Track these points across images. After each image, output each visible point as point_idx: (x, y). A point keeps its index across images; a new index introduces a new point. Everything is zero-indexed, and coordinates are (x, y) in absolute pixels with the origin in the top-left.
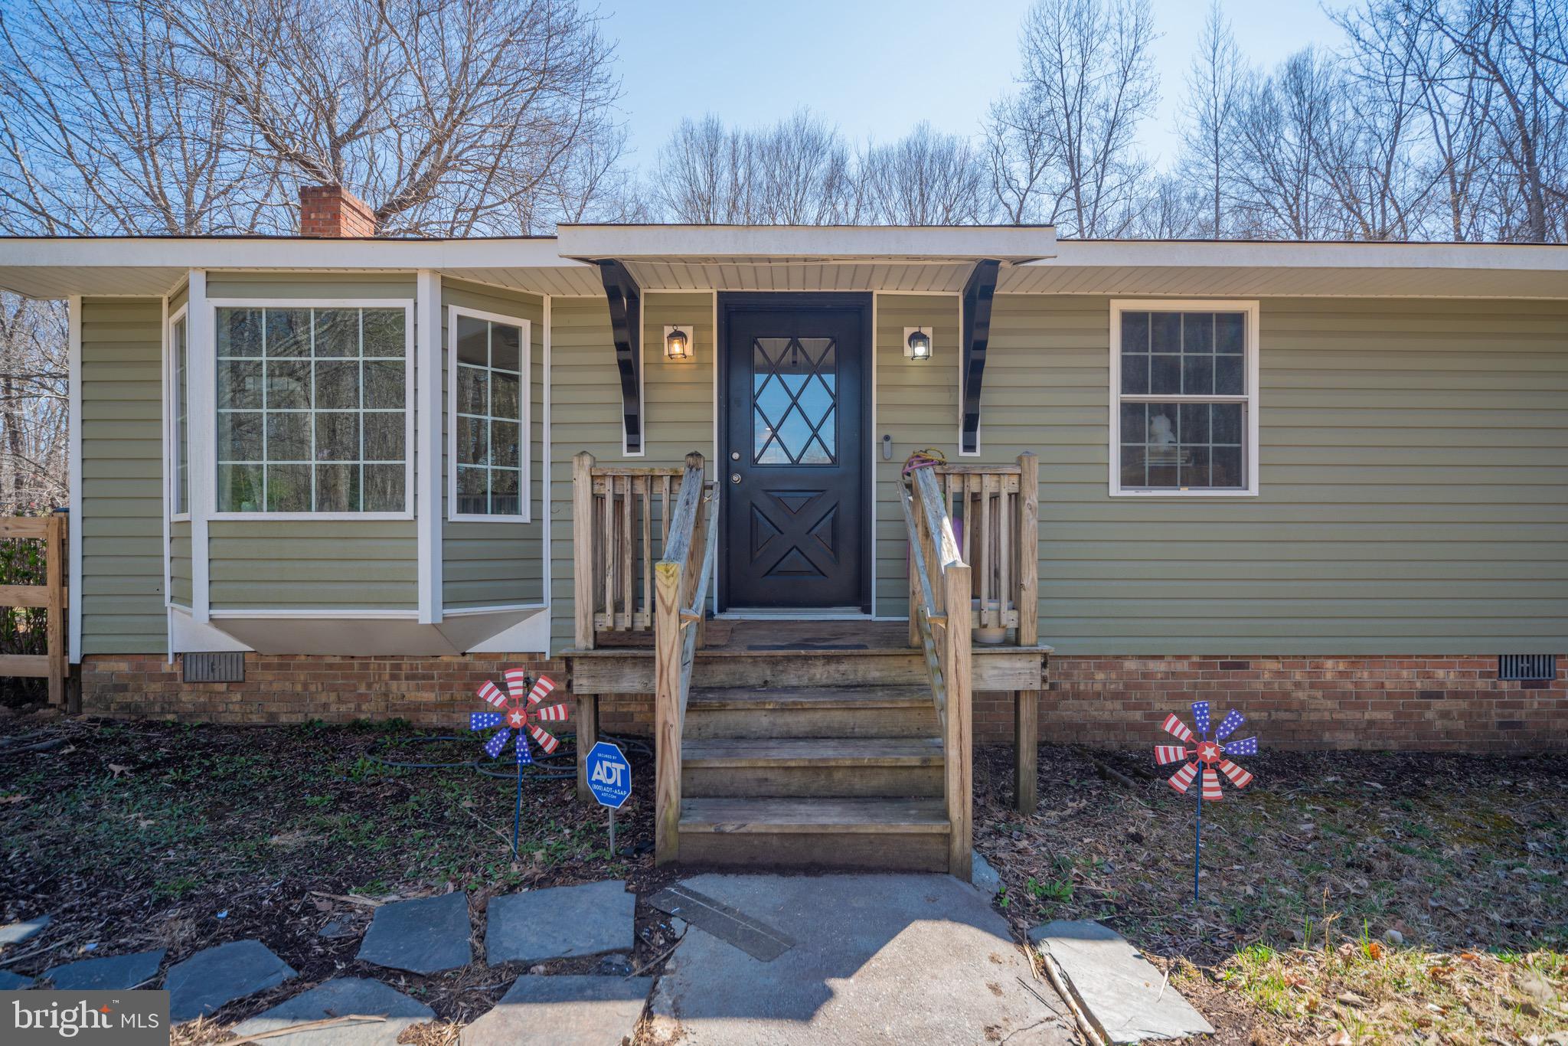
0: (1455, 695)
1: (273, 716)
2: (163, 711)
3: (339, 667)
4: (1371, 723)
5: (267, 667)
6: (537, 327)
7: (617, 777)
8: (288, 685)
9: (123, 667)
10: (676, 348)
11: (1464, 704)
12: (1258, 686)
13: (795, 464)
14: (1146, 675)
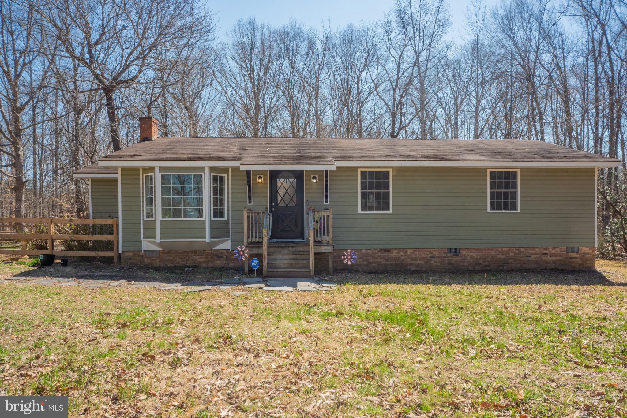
0: (438, 257)
1: (166, 265)
2: (141, 264)
3: (182, 253)
4: (419, 264)
5: (165, 253)
6: (228, 176)
7: (257, 263)
8: (170, 258)
9: (131, 254)
10: (260, 181)
11: (440, 259)
12: (393, 256)
13: (287, 206)
14: (367, 253)
